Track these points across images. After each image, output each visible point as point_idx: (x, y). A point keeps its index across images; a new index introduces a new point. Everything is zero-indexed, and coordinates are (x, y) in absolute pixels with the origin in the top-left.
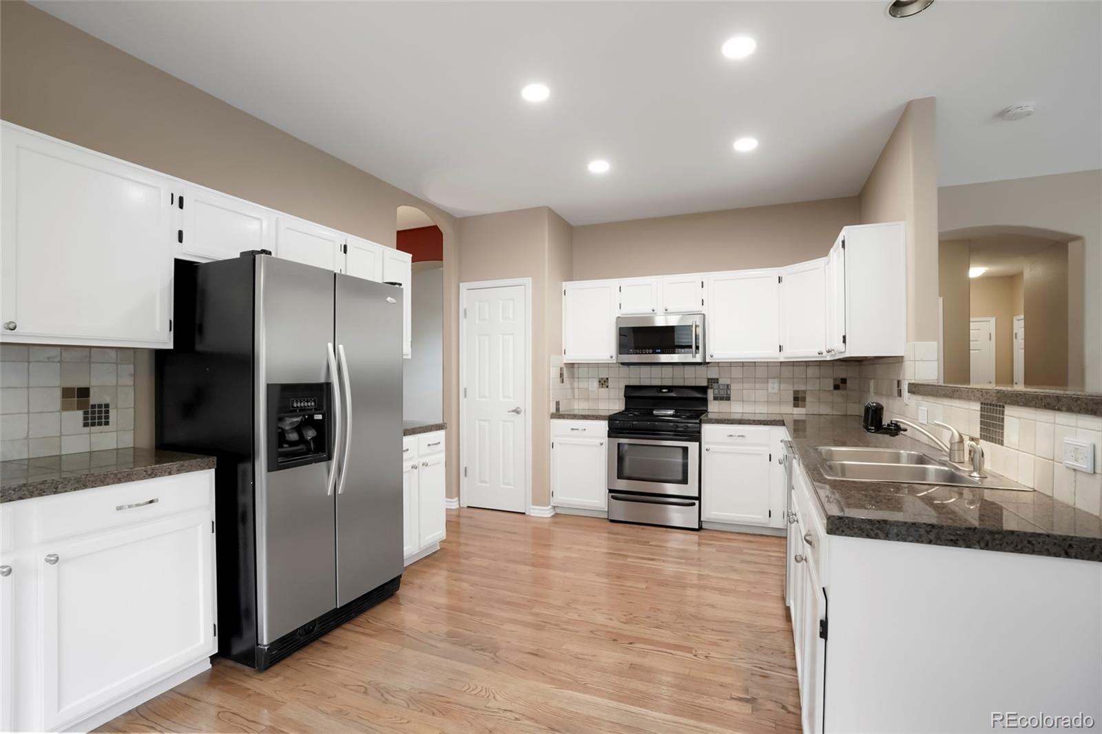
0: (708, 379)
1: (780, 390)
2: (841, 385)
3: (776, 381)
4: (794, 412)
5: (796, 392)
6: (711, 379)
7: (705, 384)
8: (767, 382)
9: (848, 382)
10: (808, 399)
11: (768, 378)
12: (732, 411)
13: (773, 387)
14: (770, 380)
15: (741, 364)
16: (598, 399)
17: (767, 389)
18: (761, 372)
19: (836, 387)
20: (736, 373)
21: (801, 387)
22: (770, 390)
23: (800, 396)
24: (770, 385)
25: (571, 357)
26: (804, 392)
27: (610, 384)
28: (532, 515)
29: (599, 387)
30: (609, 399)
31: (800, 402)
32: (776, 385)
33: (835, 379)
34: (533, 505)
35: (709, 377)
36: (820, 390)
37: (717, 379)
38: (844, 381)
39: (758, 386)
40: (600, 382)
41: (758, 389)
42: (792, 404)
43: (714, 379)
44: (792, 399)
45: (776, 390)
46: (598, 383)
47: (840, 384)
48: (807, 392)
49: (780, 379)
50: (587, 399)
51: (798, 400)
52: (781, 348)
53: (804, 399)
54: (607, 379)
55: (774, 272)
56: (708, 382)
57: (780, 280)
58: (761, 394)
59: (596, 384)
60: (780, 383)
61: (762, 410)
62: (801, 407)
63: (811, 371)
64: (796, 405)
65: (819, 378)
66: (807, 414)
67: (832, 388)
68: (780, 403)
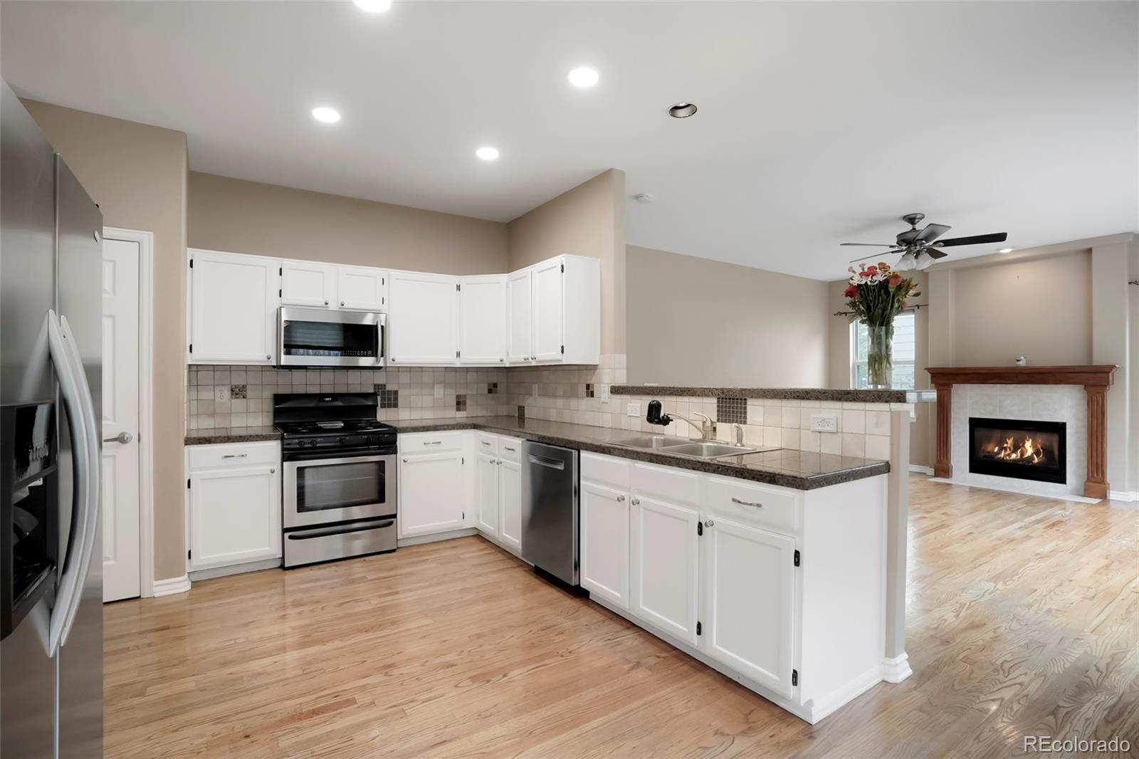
0: (375, 385)
1: (444, 395)
2: (494, 389)
3: (442, 385)
4: (457, 416)
5: (458, 397)
6: (378, 385)
7: (371, 390)
8: (433, 388)
9: (498, 386)
10: (468, 402)
11: (434, 383)
12: (400, 419)
13: (439, 391)
14: (436, 386)
15: (409, 369)
16: (231, 413)
17: (433, 395)
18: (427, 378)
19: (490, 391)
20: (404, 379)
21: (462, 392)
22: (436, 396)
23: (461, 400)
24: (436, 391)
25: (200, 356)
26: (465, 396)
27: (249, 394)
28: (156, 595)
29: (232, 398)
30: (247, 412)
31: (462, 406)
32: (442, 391)
33: (489, 385)
34: (156, 579)
35: (376, 382)
36: (477, 394)
37: (385, 385)
38: (495, 385)
39: (425, 391)
40: (232, 390)
41: (425, 395)
42: (455, 408)
43: (381, 385)
44: (455, 404)
45: (441, 396)
46: (230, 392)
47: (492, 389)
48: (467, 397)
49: (445, 384)
50: (212, 415)
51: (460, 404)
52: (458, 355)
53: (465, 403)
54: (244, 387)
55: (454, 280)
56: (375, 389)
57: (458, 288)
58: (428, 400)
59: (227, 393)
60: (445, 388)
61: (427, 416)
62: (463, 410)
63: (471, 376)
64: (458, 409)
65: (477, 383)
66: (467, 417)
67: (487, 392)
68: (445, 407)
